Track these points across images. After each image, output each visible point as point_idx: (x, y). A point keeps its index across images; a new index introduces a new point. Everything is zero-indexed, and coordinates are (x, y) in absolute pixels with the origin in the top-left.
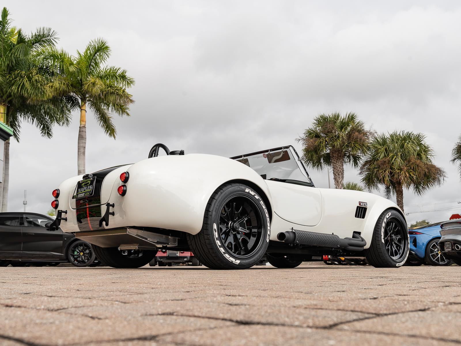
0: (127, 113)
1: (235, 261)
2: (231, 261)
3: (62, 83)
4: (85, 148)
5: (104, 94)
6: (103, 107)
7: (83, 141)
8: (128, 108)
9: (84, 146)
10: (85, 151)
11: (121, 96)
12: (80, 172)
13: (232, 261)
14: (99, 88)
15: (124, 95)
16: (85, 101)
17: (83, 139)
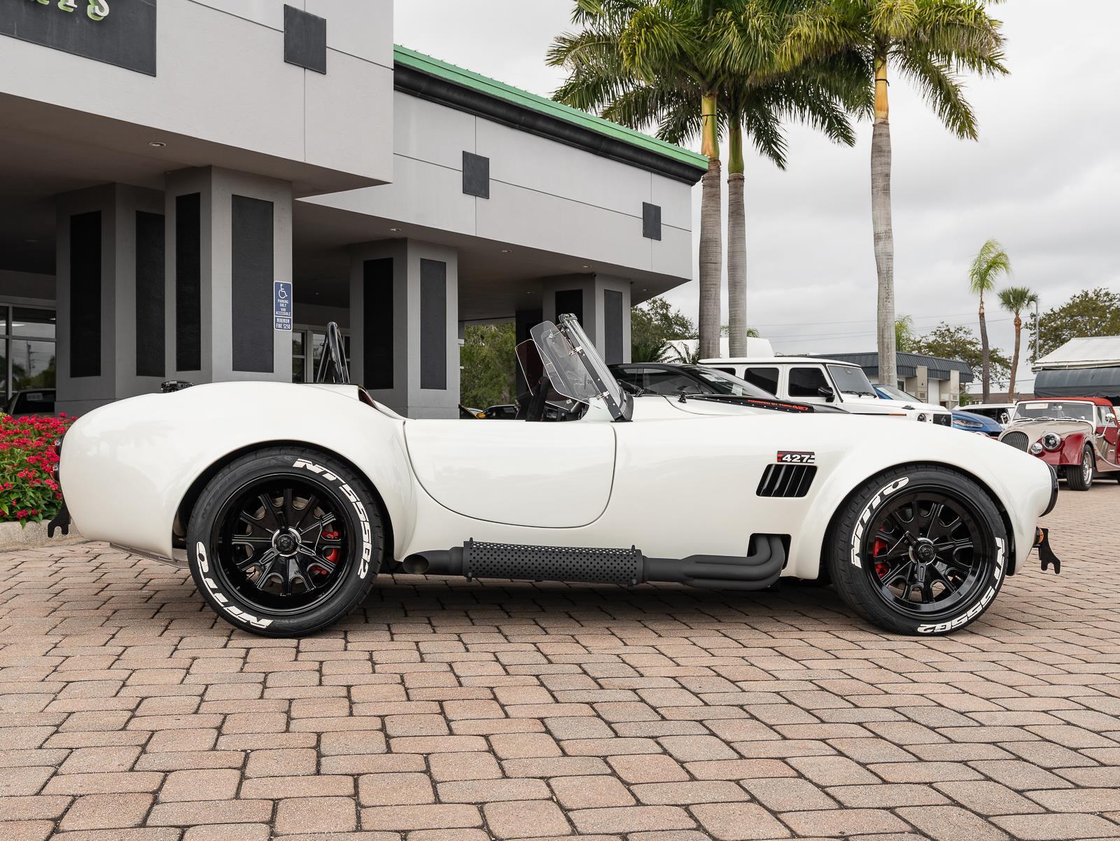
0: (999, 68)
1: (256, 622)
2: (245, 622)
3: (816, 25)
4: (888, 175)
5: (929, 31)
6: (936, 61)
7: (883, 160)
8: (1002, 55)
9: (886, 171)
10: (889, 185)
11: (972, 31)
12: (878, 239)
13: (249, 622)
14: (903, 21)
15: (980, 27)
16: (885, 56)
17: (882, 154)
